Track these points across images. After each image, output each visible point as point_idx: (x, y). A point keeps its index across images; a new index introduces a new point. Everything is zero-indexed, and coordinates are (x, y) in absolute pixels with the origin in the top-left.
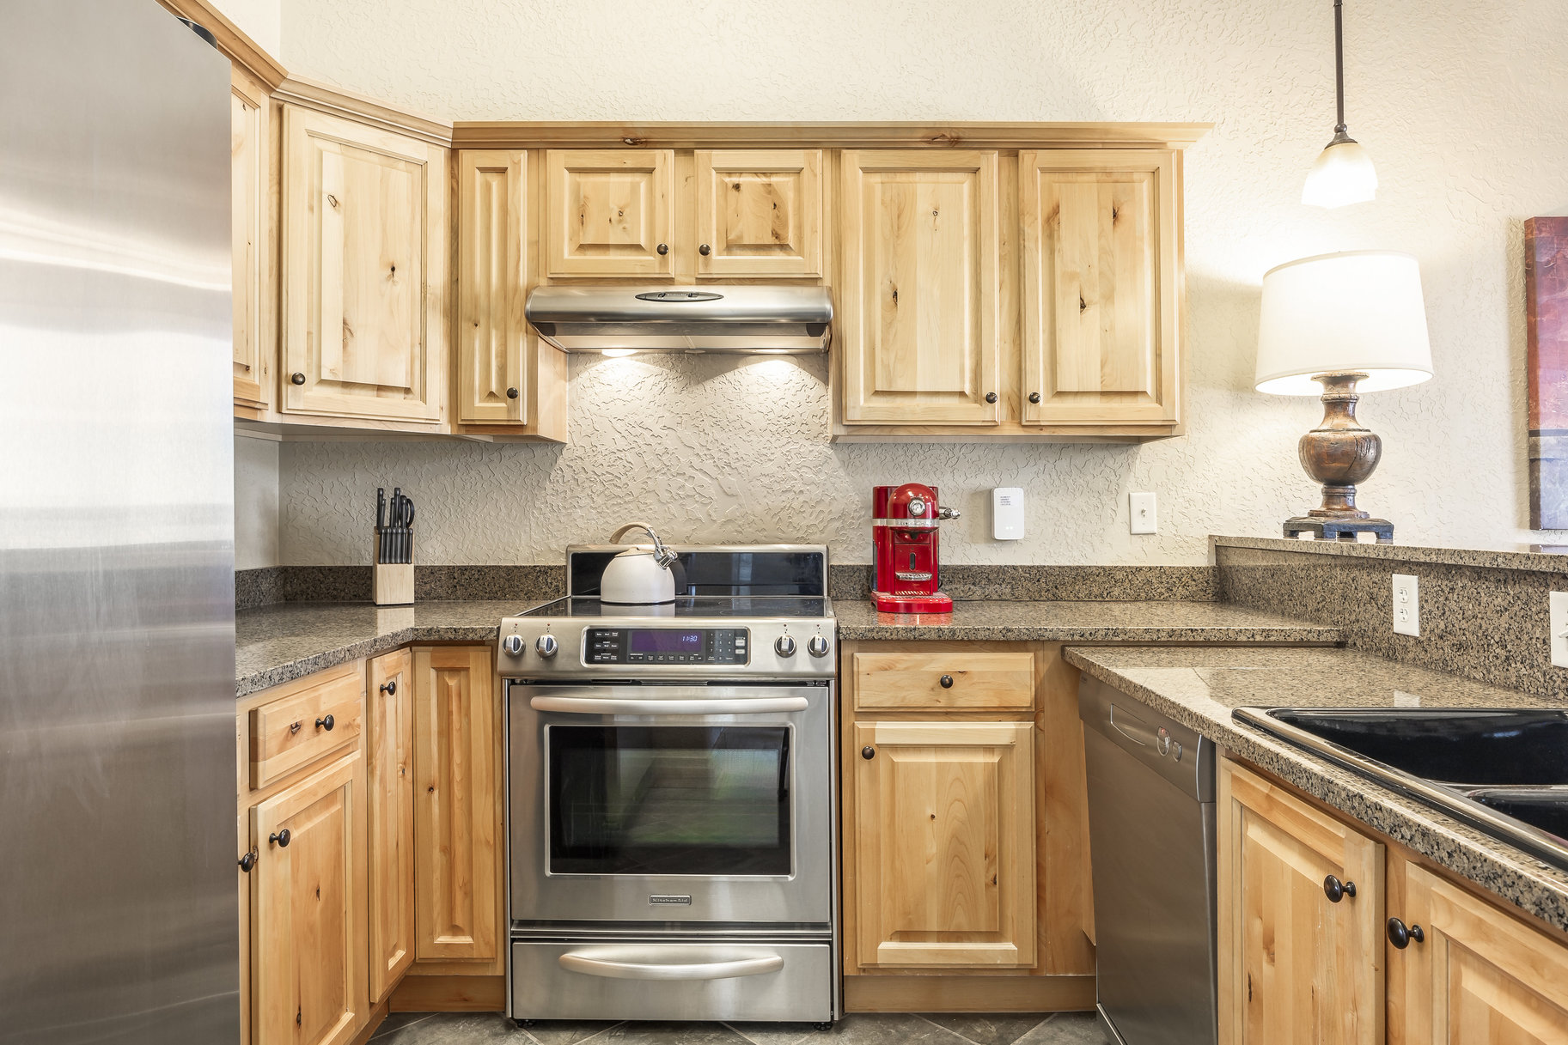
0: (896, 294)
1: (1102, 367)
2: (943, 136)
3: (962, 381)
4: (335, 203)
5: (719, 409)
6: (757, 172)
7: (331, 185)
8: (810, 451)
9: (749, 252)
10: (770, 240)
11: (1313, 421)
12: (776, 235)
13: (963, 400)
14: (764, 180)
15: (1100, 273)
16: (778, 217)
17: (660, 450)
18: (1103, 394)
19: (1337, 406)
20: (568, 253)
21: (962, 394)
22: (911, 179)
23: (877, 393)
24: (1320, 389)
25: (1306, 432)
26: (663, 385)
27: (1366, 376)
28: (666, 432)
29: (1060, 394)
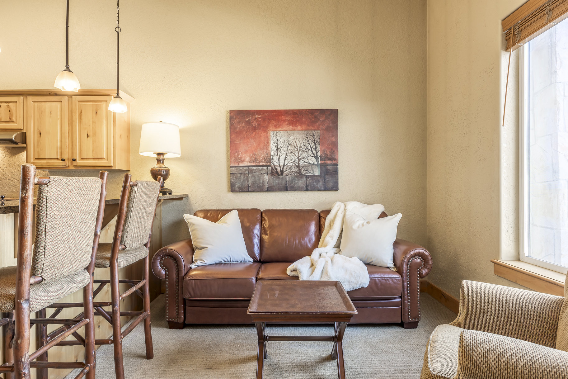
0: (40, 133)
1: (93, 151)
2: (51, 93)
3: (57, 155)
5: (19, 162)
6: (6, 102)
8: (43, 173)
9: (4, 123)
10: (8, 120)
11: (154, 165)
12: (10, 118)
13: (58, 160)
14: (8, 104)
15: (92, 128)
16: (10, 114)
17: (4, 173)
18: (94, 158)
19: (159, 161)
21: (58, 159)
22: (45, 104)
23: (36, 159)
24: (156, 156)
25: (152, 167)
26: (5, 156)
27: (167, 154)
28: (5, 168)
29: (82, 159)
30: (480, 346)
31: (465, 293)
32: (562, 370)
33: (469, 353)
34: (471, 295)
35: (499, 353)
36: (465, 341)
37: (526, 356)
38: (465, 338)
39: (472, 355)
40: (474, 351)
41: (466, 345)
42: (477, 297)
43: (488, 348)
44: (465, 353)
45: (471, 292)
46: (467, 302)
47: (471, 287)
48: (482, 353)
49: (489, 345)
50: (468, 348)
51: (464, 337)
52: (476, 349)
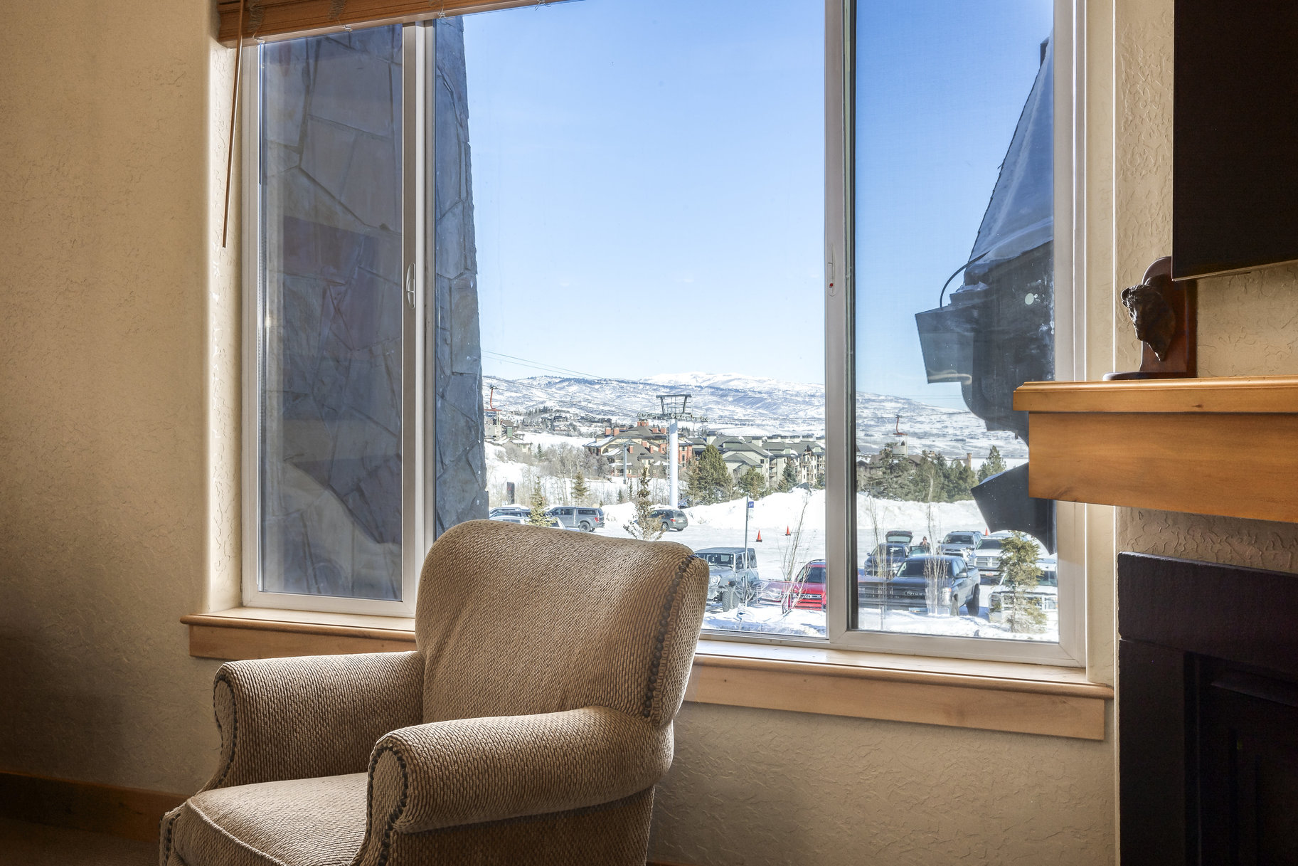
30: (439, 747)
31: (247, 692)
32: (550, 737)
33: (427, 767)
34: (260, 694)
35: (470, 745)
36: (412, 747)
37: (504, 736)
38: (410, 743)
39: (433, 768)
40: (434, 761)
41: (418, 753)
42: (275, 694)
43: (452, 744)
44: (420, 769)
45: (259, 687)
46: (253, 715)
47: (255, 675)
48: (447, 757)
49: (451, 738)
50: (423, 759)
51: (406, 741)
52: (436, 755)
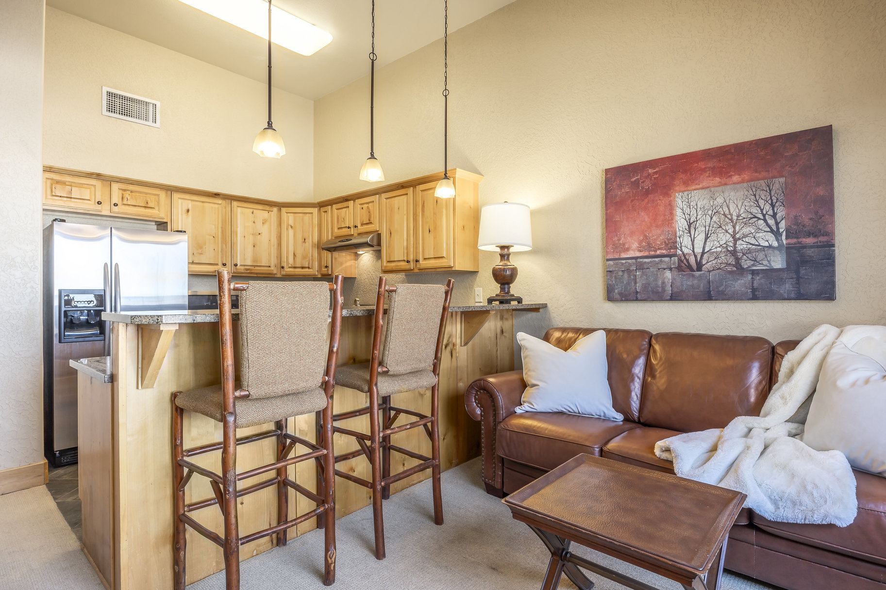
0: (391, 233)
1: (434, 249)
4: (292, 227)
6: (366, 204)
7: (291, 222)
9: (365, 226)
11: (497, 262)
12: (369, 220)
15: (434, 221)
16: (370, 215)
18: (435, 258)
19: (503, 257)
20: (336, 230)
21: (404, 260)
22: (394, 199)
25: (495, 266)
27: (513, 246)
29: (424, 259)
